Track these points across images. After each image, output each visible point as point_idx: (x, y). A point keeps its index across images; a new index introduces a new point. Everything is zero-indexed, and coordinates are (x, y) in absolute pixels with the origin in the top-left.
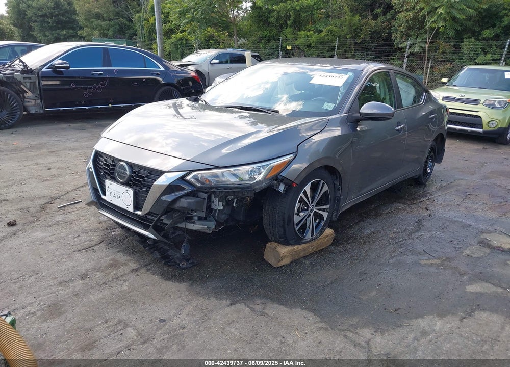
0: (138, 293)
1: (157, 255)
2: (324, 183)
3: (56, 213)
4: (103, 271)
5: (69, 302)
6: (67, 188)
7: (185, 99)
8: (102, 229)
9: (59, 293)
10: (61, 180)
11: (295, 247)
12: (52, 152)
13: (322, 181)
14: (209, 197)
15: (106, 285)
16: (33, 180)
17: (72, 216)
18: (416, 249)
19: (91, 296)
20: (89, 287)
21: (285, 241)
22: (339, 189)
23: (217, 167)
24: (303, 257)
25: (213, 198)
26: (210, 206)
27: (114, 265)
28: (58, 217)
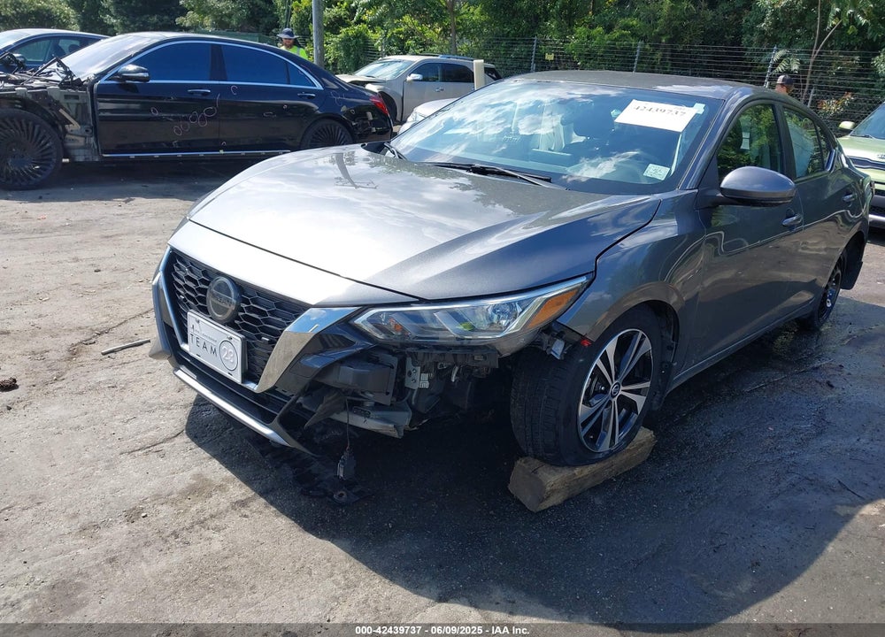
0: (242, 561)
1: (288, 472)
2: (643, 336)
3: (98, 365)
4: (174, 502)
5: (94, 577)
6: (126, 312)
7: (359, 145)
8: (182, 403)
9: (77, 555)
10: (117, 294)
11: (577, 471)
12: (107, 237)
13: (641, 333)
14: (402, 365)
15: (177, 537)
16: (65, 291)
17: (127, 373)
18: (822, 477)
19: (143, 565)
20: (142, 543)
21: (556, 459)
22: (670, 348)
23: (422, 301)
24: (590, 489)
25: (409, 366)
26: (403, 381)
27: (199, 489)
28: (99, 373)
